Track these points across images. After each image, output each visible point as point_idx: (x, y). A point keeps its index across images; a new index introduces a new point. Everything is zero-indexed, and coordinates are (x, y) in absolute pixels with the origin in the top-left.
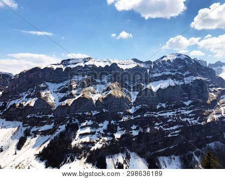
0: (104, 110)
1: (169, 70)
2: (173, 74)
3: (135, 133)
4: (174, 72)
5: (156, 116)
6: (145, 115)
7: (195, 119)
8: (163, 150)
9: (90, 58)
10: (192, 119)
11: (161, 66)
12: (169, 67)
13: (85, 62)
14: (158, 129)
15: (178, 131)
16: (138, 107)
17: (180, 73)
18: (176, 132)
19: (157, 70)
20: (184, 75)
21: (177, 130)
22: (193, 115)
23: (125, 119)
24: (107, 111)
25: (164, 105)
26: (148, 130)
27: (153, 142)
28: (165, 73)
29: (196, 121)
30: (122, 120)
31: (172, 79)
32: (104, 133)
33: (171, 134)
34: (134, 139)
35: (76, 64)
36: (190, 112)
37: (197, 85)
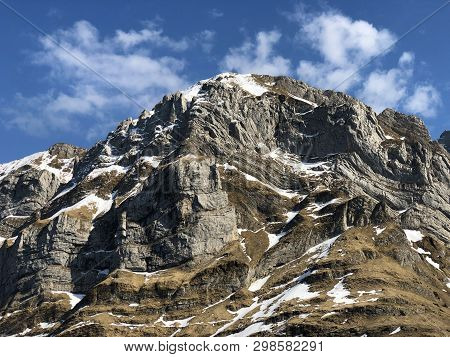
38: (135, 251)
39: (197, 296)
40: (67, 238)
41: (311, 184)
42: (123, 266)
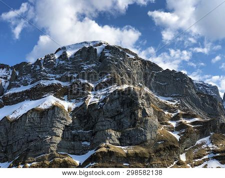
1: (58, 76)
2: (63, 84)
4: (66, 79)
12: (60, 69)
28: (42, 82)
37: (116, 104)
38: (113, 134)
39: (161, 162)
40: (62, 121)
41: (174, 108)
42: (107, 142)
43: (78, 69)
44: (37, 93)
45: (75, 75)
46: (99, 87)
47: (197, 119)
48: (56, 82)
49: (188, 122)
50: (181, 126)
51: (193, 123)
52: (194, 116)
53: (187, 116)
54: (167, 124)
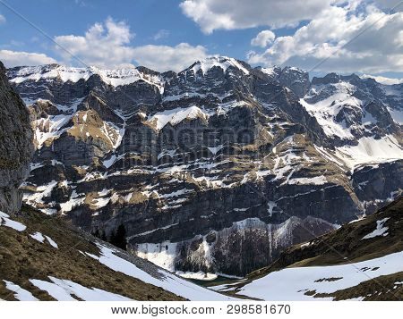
0: (53, 162)
1: (197, 89)
2: (202, 96)
3: (102, 203)
4: (204, 92)
5: (152, 172)
6: (130, 172)
7: (220, 179)
8: (149, 232)
9: (54, 66)
10: (214, 178)
11: (183, 82)
12: (198, 84)
13: (44, 72)
14: (148, 195)
15: (183, 200)
16: (120, 157)
17: (215, 95)
18: (178, 201)
19: (176, 88)
20: (221, 98)
21: (181, 197)
22: (218, 171)
23: (89, 177)
24: (58, 163)
25: (172, 154)
26: (128, 198)
27: (133, 218)
28: (187, 94)
29: (219, 183)
30: (83, 180)
31: (199, 105)
32: (42, 203)
33: (169, 205)
34: (96, 214)
35: (27, 75)
36: (215, 165)
37: (236, 116)
43: (211, 85)
44: (184, 104)
45: (209, 89)
46: (225, 100)
47: (286, 123)
48: (196, 94)
49: (280, 125)
50: (276, 128)
51: (283, 126)
52: (285, 121)
53: (281, 120)
54: (267, 126)
